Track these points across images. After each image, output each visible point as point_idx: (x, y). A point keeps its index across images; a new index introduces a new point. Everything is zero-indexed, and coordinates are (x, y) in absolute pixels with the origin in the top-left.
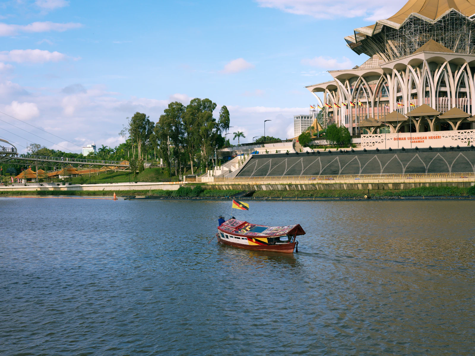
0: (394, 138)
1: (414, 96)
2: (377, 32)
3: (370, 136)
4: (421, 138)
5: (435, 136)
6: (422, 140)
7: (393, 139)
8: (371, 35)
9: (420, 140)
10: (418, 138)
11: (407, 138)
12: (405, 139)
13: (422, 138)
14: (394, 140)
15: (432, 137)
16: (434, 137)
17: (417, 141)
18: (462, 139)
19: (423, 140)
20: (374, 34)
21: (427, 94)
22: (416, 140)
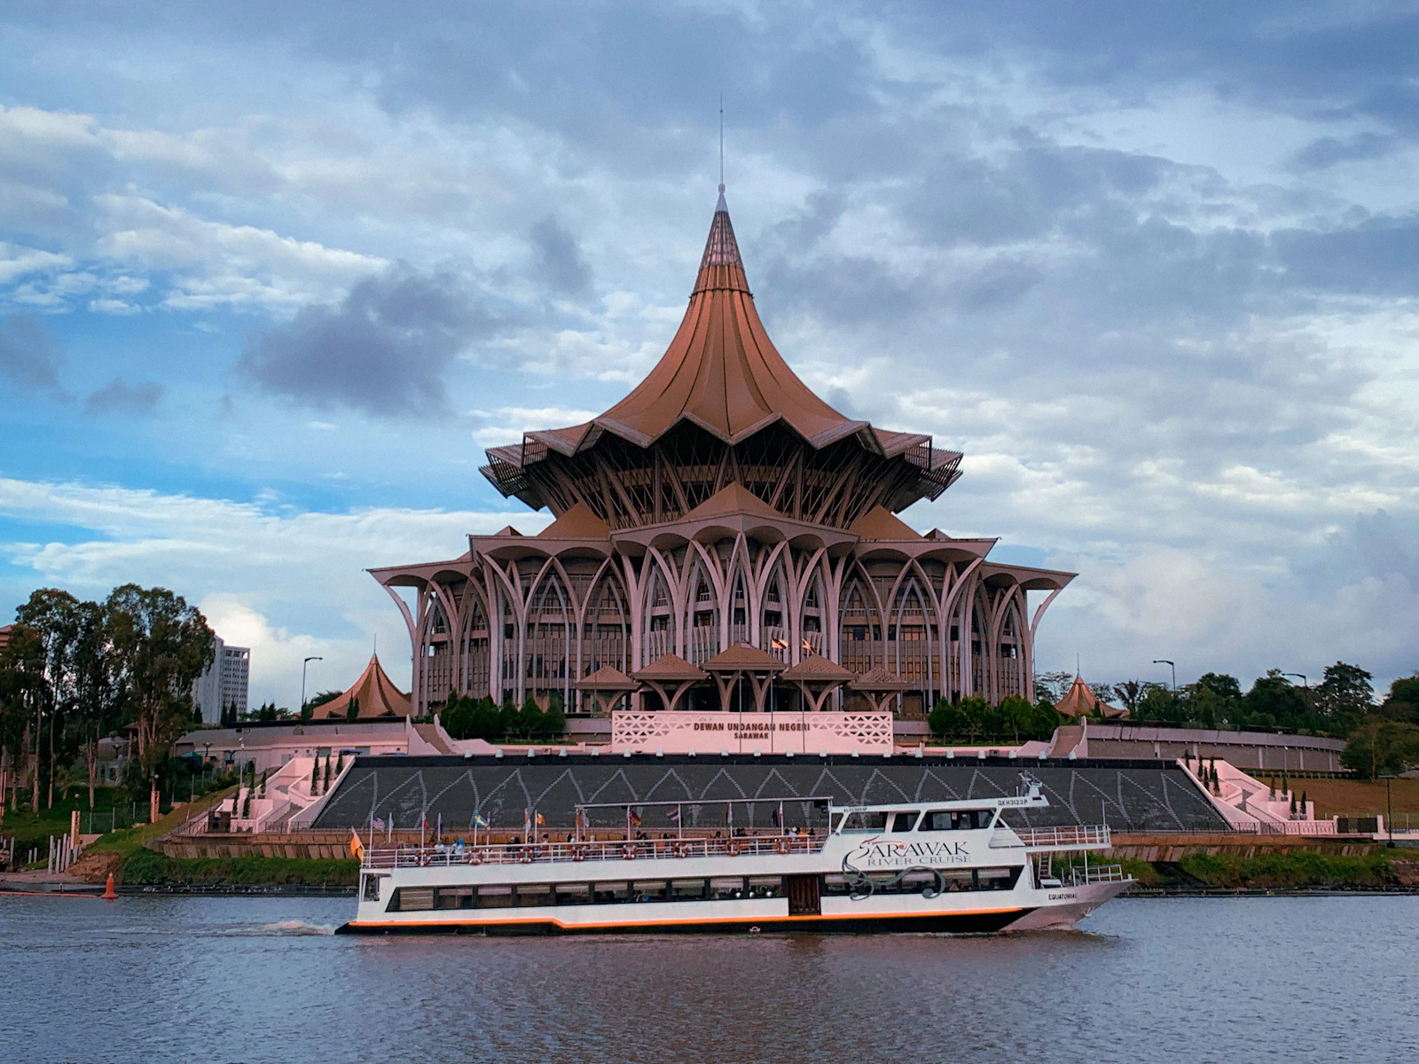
0: (696, 724)
1: (703, 618)
2: (586, 446)
3: (636, 717)
4: (760, 727)
5: (796, 723)
6: (764, 732)
7: (693, 726)
8: (570, 453)
9: (758, 732)
10: (755, 727)
11: (726, 726)
12: (721, 727)
13: (764, 726)
14: (695, 729)
15: (787, 725)
16: (794, 724)
17: (750, 734)
18: (861, 734)
19: (767, 731)
20: (581, 449)
21: (740, 615)
22: (748, 732)
